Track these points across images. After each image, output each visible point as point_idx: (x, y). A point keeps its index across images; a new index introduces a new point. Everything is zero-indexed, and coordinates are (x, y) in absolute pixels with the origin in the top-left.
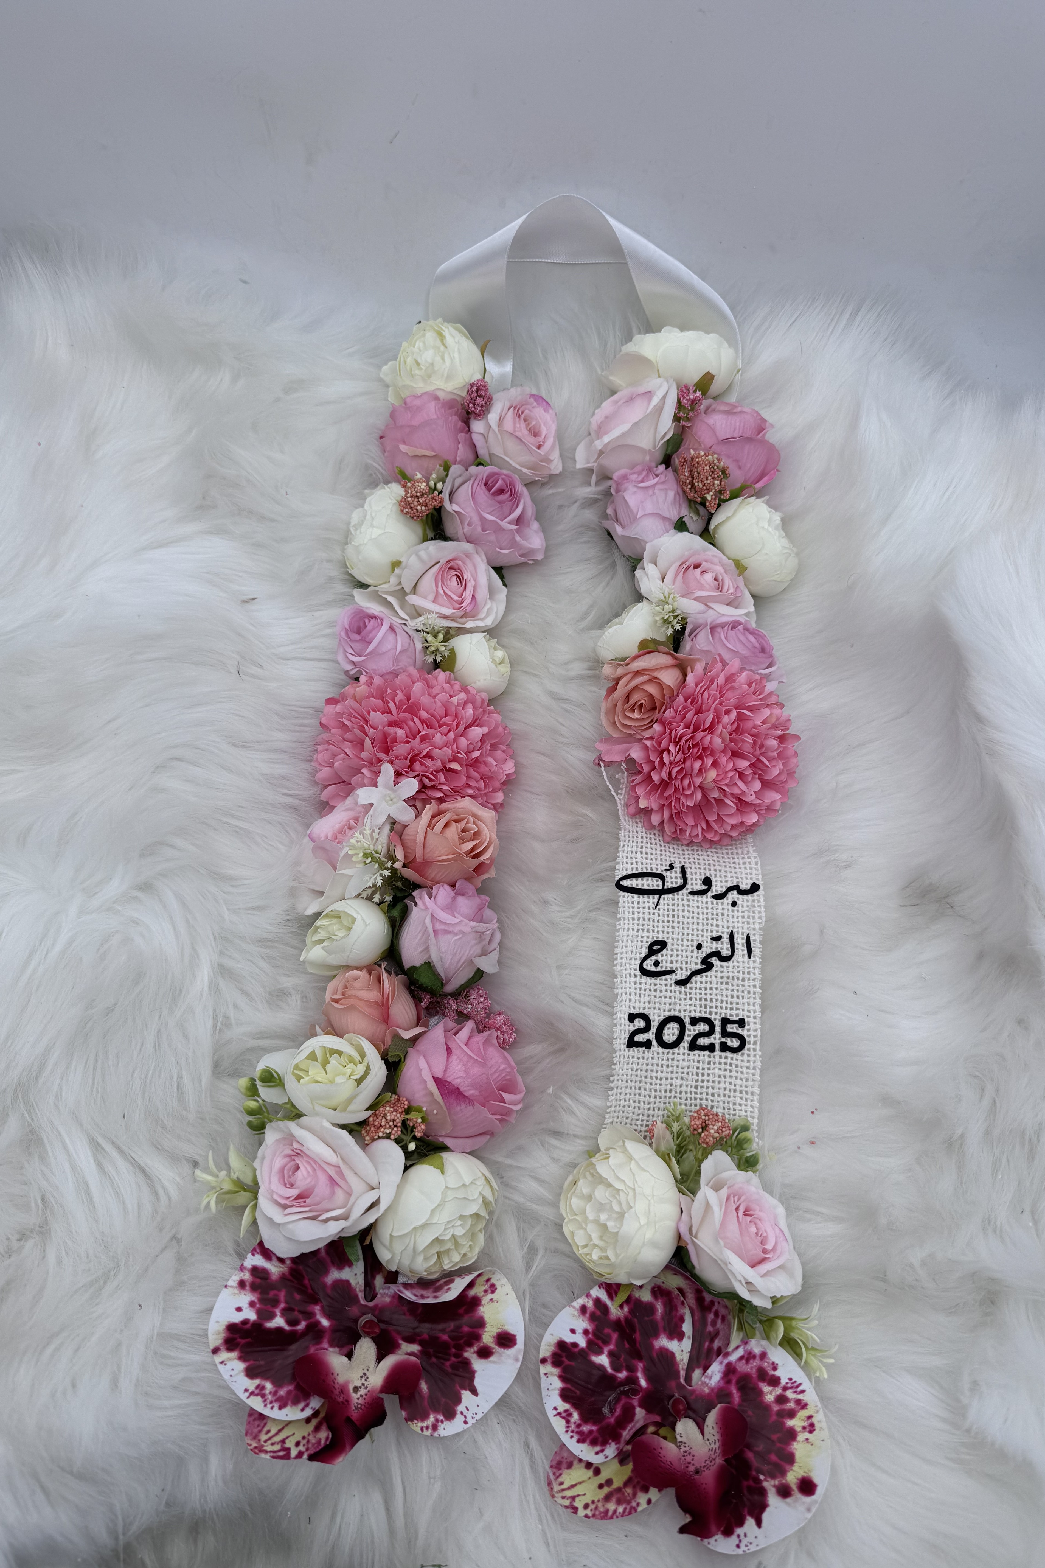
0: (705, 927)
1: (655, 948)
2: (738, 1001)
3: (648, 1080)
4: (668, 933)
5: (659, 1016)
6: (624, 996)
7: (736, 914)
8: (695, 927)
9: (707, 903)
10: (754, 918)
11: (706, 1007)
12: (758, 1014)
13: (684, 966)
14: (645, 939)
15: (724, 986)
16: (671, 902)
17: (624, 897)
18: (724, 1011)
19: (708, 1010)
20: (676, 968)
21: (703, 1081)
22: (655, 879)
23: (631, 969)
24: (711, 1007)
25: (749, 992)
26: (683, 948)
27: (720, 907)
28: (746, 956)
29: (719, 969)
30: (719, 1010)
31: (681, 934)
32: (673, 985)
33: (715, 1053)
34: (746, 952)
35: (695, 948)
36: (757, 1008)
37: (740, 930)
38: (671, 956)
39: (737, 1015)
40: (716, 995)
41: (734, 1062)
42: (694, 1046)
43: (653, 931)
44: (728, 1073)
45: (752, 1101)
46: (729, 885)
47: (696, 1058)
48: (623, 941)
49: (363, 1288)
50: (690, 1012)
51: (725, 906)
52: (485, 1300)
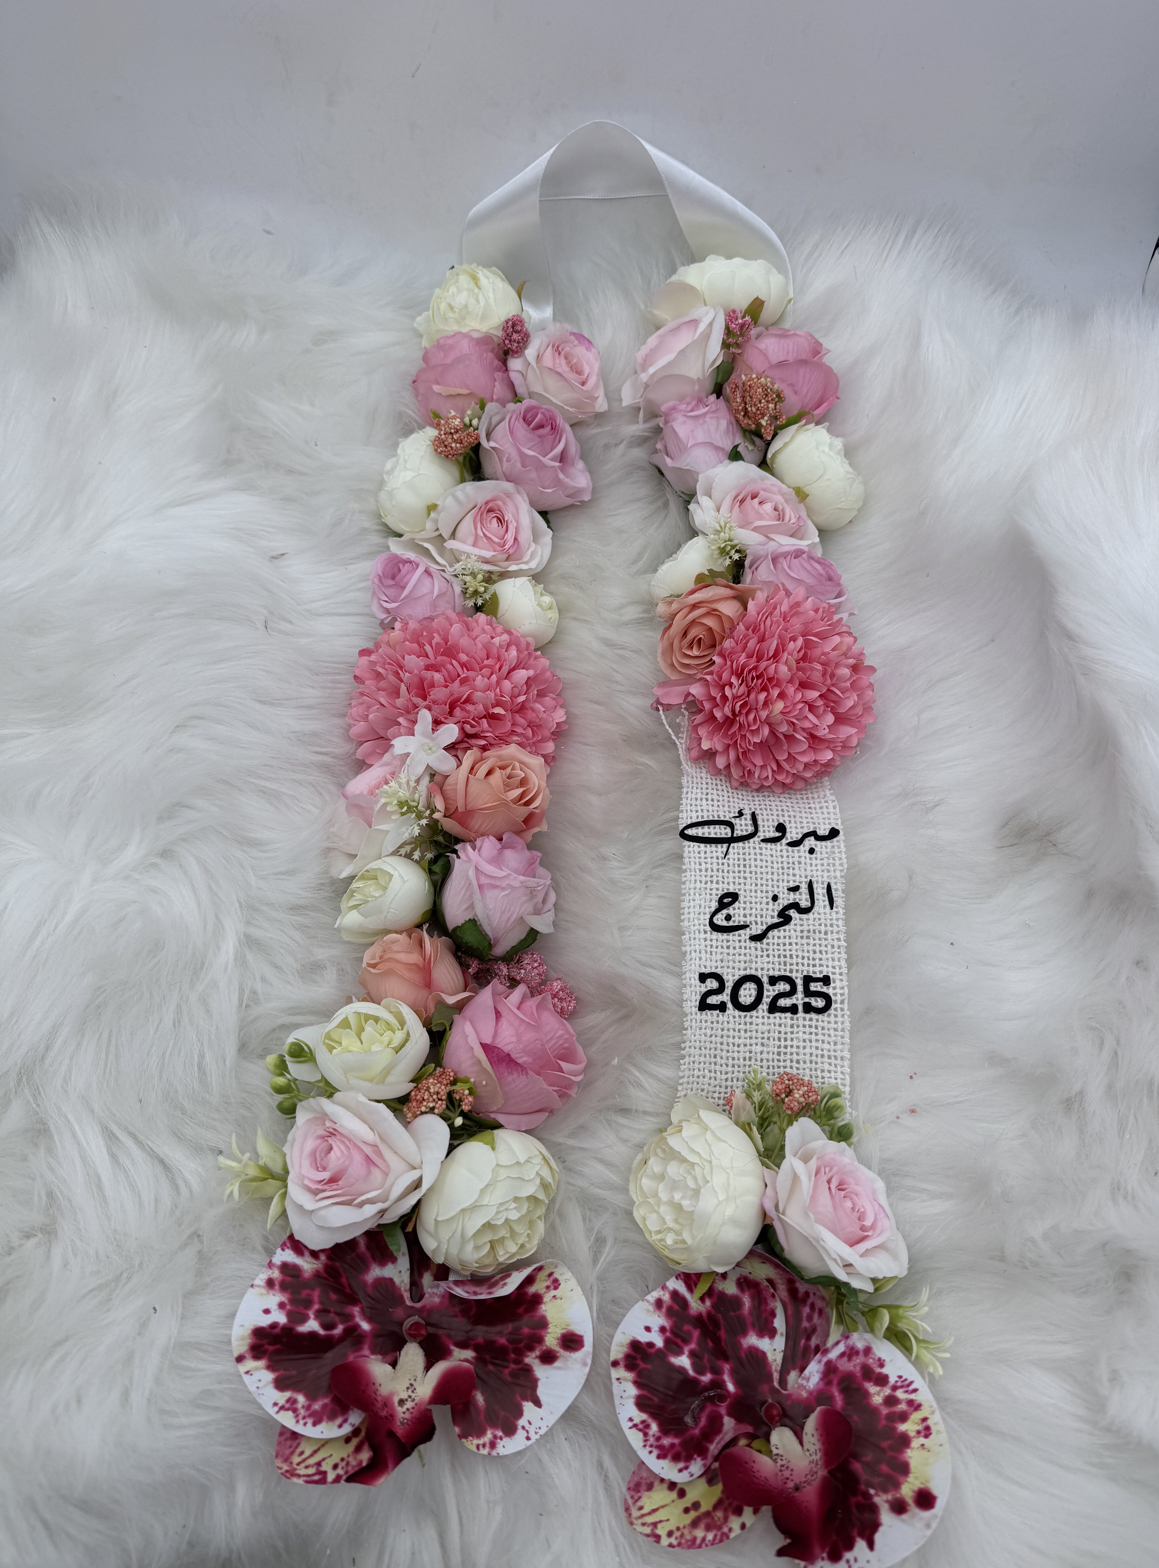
0: (781, 877)
1: (725, 901)
2: (821, 956)
4: (740, 884)
5: (734, 976)
6: (693, 954)
7: (814, 862)
8: (769, 876)
9: (781, 851)
10: (834, 865)
11: (785, 964)
12: (844, 970)
14: (714, 892)
15: (804, 941)
16: (741, 851)
17: (689, 846)
18: (805, 968)
19: (788, 968)
20: (751, 923)
21: (786, 1047)
22: (722, 827)
23: (699, 924)
24: (791, 964)
25: (833, 947)
26: (757, 900)
27: (796, 855)
28: (828, 907)
29: (798, 922)
30: (801, 967)
31: (754, 885)
32: (748, 941)
33: (798, 1015)
34: (827, 903)
35: (770, 900)
36: (843, 963)
37: (820, 879)
38: (744, 909)
39: (821, 972)
40: (797, 951)
41: (820, 1024)
42: (773, 1008)
43: (723, 883)
44: (813, 1037)
45: (842, 1066)
46: (806, 831)
47: (777, 1021)
48: (690, 895)
49: (408, 1287)
50: (768, 970)
51: (802, 854)
52: (547, 1298)
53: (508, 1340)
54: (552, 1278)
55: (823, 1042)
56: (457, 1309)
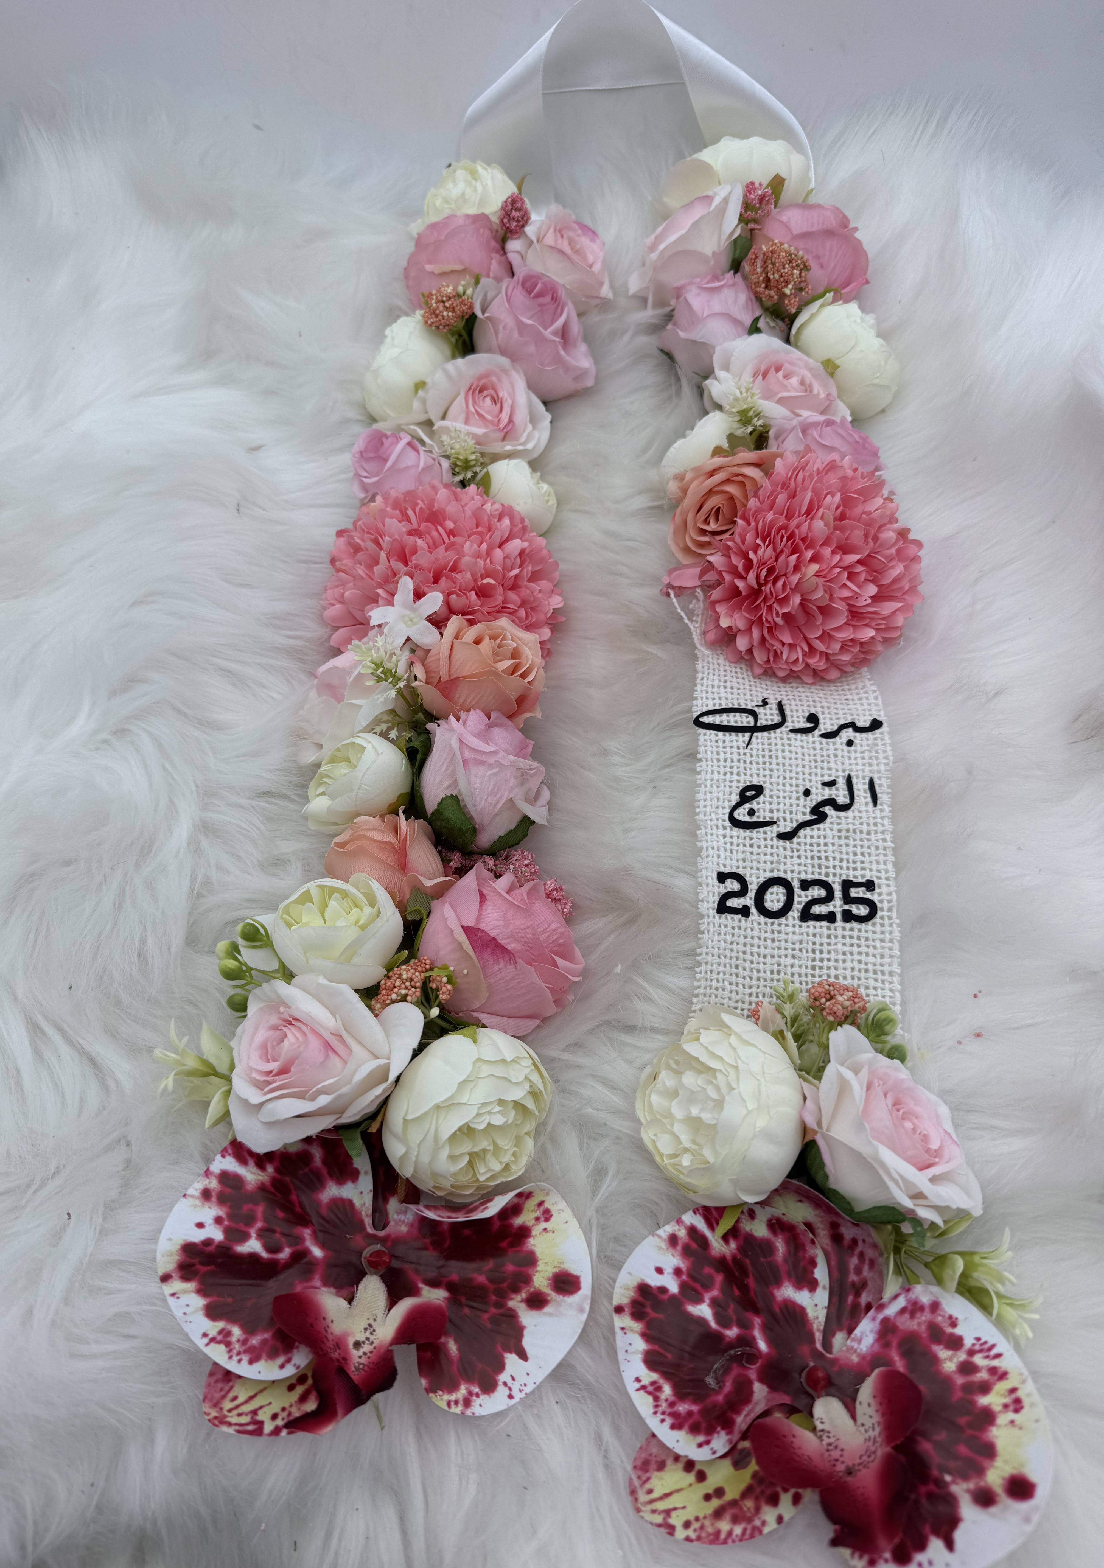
0: (814, 770)
1: (748, 794)
2: (863, 859)
3: (748, 957)
4: (765, 776)
5: (758, 878)
6: (711, 852)
7: (853, 755)
8: (800, 769)
9: (814, 743)
10: (877, 758)
11: (820, 867)
12: (892, 874)
13: (788, 816)
14: (735, 784)
15: (843, 842)
16: (766, 741)
17: (705, 735)
18: (844, 872)
19: (823, 871)
20: (778, 819)
21: (822, 960)
22: (744, 715)
23: (717, 820)
24: (827, 867)
25: (877, 848)
26: (786, 794)
27: (832, 747)
28: (871, 804)
29: (834, 820)
30: (838, 871)
31: (781, 777)
32: (775, 839)
33: (836, 924)
34: (869, 799)
35: (801, 794)
36: (890, 867)
37: (860, 774)
38: (771, 803)
39: (863, 876)
40: (833, 852)
41: (863, 934)
42: (806, 915)
43: (745, 774)
44: (855, 949)
45: (891, 983)
46: (842, 722)
47: (811, 930)
48: (706, 786)
49: (370, 1212)
50: (799, 873)
51: (838, 746)
52: (536, 1231)
53: (488, 1279)
54: (542, 1208)
55: (867, 954)
56: (428, 1241)
